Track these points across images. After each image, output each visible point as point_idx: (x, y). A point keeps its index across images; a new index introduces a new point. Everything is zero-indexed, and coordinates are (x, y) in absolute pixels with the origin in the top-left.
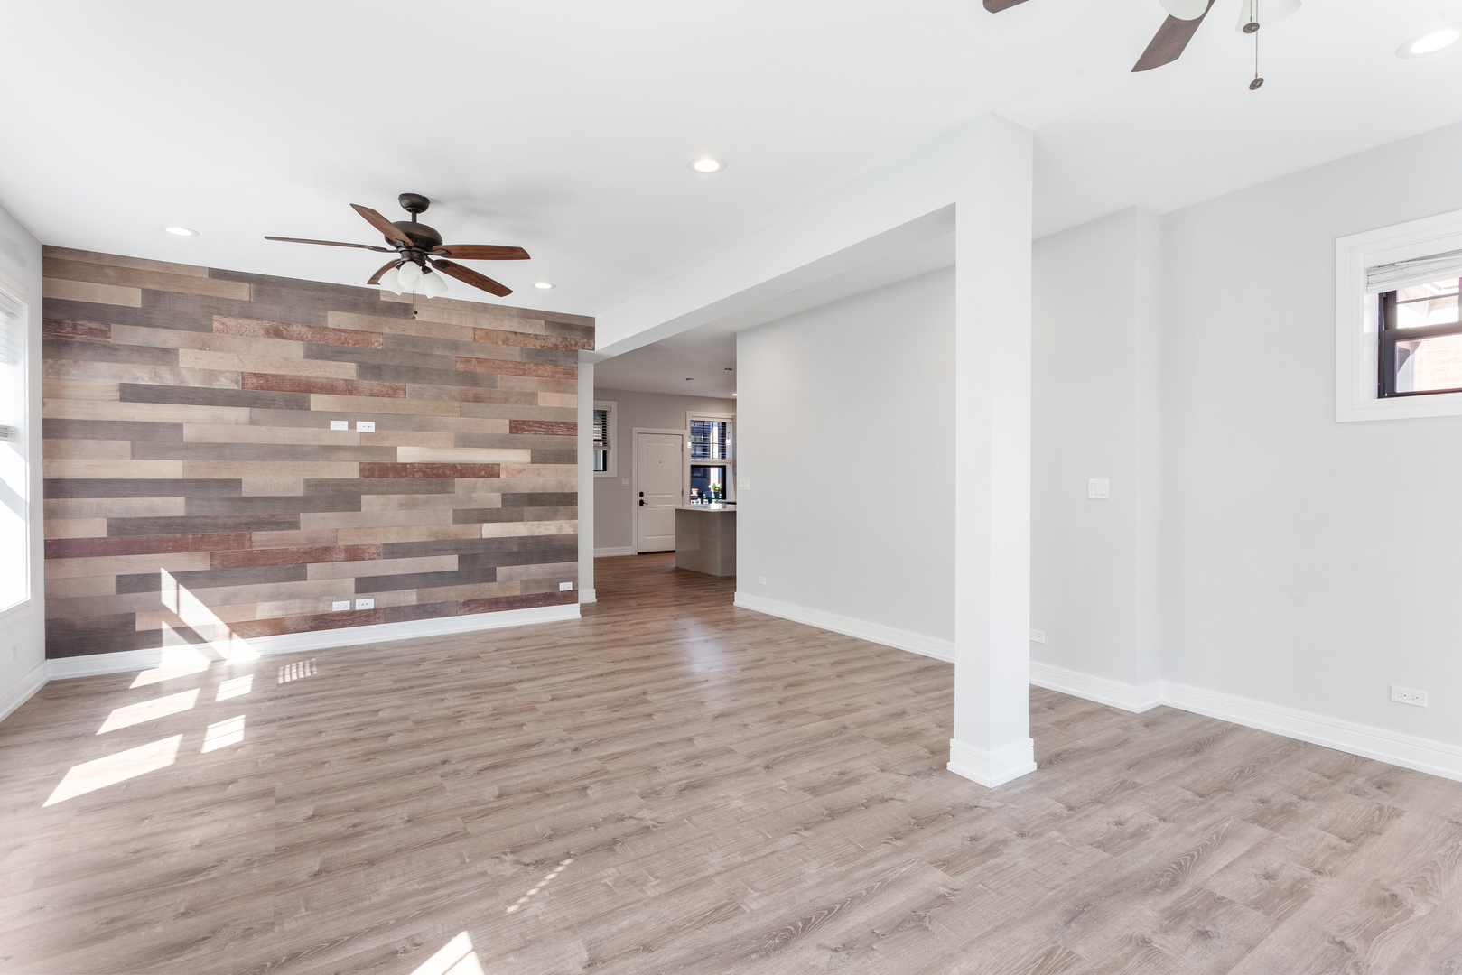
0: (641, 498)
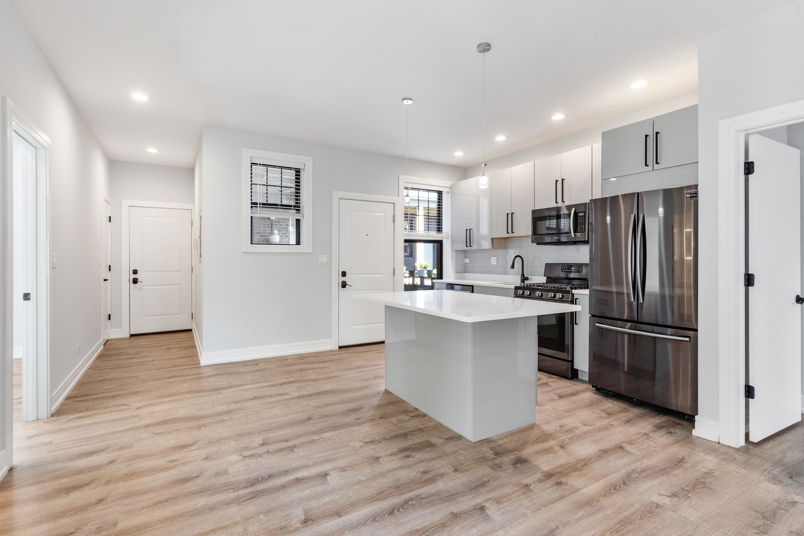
0: (344, 279)
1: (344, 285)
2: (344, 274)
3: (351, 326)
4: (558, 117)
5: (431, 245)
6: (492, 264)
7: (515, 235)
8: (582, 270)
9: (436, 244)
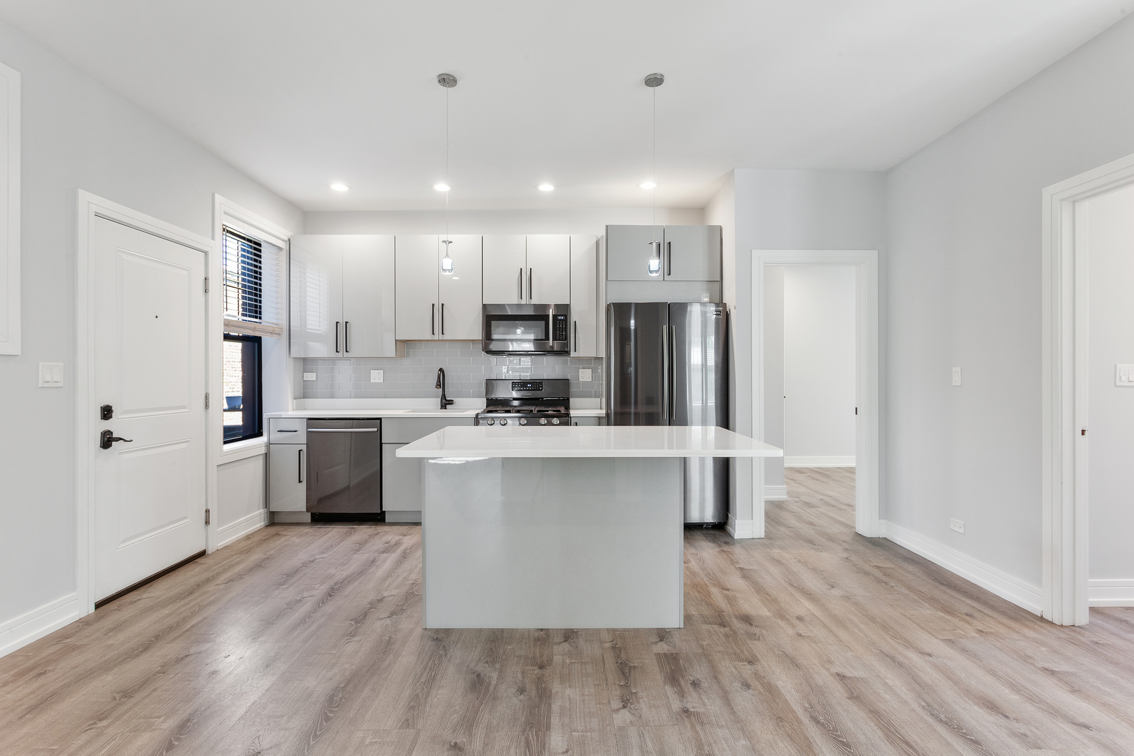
0: (107, 425)
1: (107, 440)
2: (107, 413)
3: (123, 542)
4: (546, 187)
5: (238, 346)
6: (372, 381)
7: (446, 337)
8: (542, 387)
9: (248, 343)
